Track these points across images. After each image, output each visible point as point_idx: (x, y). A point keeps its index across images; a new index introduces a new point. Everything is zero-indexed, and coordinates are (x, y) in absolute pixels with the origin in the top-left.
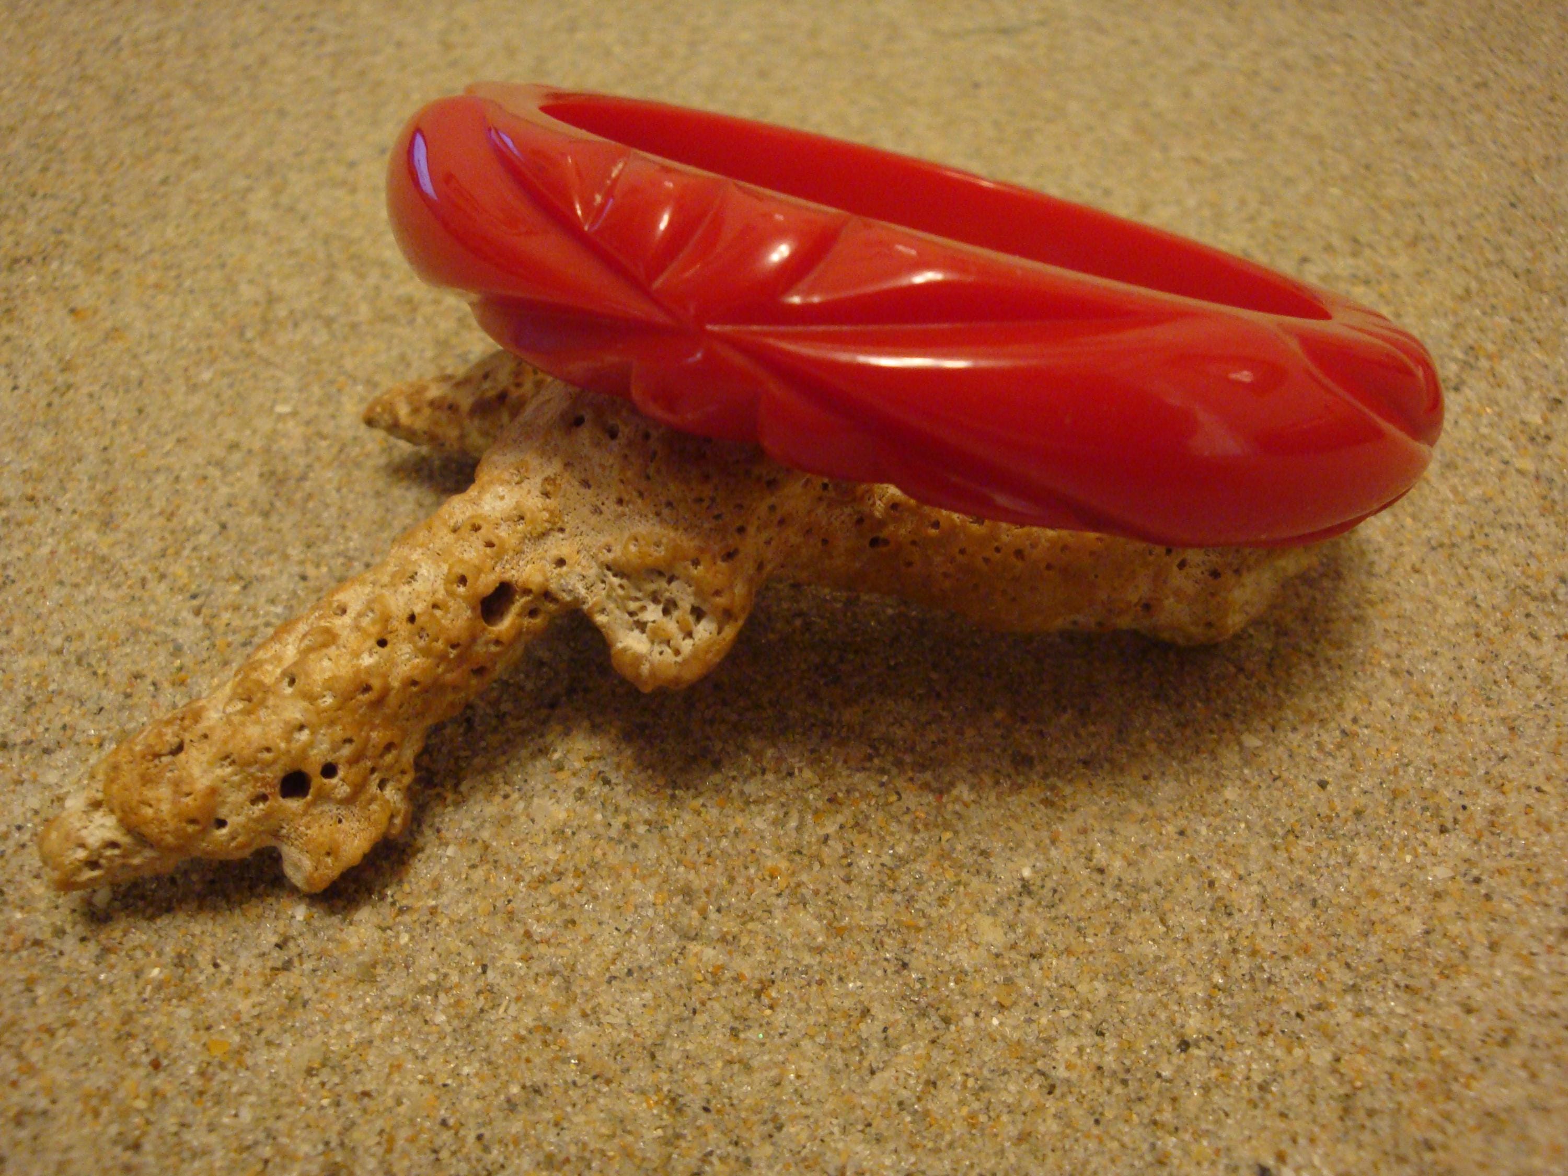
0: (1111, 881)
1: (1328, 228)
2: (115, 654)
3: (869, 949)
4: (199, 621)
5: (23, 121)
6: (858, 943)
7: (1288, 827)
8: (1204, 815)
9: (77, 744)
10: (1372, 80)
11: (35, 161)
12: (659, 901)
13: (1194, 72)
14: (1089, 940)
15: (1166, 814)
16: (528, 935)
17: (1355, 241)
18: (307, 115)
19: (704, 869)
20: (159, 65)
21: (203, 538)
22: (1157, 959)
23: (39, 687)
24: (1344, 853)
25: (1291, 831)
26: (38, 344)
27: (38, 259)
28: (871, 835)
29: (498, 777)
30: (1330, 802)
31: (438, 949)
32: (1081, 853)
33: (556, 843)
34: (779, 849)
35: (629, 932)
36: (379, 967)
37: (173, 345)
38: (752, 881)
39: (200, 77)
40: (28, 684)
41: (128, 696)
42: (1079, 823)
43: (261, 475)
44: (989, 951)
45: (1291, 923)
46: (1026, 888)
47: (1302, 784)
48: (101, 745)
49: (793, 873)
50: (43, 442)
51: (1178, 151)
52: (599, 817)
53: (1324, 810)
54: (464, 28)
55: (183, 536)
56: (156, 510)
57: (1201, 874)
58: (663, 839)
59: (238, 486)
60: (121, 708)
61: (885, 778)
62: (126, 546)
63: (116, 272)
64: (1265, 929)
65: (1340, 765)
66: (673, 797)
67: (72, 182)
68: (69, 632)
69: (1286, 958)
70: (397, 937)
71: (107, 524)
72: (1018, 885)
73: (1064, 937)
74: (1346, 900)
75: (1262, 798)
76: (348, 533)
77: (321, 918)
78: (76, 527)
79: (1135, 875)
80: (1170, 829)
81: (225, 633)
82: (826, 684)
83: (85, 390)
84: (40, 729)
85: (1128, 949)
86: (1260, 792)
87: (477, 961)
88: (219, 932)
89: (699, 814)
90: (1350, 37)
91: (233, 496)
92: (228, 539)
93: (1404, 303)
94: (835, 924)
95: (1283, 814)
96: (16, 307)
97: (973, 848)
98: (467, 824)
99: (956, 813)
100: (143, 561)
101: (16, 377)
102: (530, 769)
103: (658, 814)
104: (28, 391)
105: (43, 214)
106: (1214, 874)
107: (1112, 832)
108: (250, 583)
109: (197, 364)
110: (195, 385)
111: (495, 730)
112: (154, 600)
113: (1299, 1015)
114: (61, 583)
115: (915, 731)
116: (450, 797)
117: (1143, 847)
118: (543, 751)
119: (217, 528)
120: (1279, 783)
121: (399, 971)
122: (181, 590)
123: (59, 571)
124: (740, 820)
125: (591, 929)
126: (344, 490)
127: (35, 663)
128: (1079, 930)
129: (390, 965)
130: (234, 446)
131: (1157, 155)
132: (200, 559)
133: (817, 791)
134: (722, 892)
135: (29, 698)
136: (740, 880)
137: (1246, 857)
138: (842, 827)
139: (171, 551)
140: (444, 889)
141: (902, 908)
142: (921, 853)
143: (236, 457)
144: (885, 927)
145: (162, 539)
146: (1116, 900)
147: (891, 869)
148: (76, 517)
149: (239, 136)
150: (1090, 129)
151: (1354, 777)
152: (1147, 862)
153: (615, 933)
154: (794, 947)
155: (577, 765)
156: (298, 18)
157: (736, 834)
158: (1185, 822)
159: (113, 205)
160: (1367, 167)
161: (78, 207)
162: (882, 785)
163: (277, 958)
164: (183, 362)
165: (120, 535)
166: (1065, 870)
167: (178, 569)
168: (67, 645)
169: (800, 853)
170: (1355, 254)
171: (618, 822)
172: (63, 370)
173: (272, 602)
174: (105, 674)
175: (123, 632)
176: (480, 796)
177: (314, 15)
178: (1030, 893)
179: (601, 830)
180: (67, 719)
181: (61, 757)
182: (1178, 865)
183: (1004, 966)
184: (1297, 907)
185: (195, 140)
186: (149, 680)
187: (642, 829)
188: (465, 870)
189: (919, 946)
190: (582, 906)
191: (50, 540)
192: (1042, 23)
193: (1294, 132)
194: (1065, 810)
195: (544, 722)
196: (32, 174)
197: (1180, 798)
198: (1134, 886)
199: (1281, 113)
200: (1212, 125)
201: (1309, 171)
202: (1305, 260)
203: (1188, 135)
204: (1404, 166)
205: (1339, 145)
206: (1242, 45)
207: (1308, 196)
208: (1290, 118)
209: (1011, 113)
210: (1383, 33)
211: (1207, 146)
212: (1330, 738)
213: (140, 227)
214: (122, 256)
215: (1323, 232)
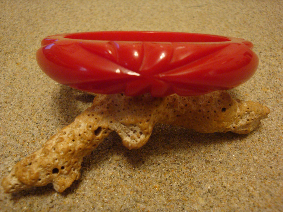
0: (227, 190)
1: (265, 46)
2: (20, 136)
3: (176, 205)
4: (38, 129)
5: (10, 26)
6: (173, 204)
7: (264, 177)
8: (246, 174)
9: (12, 156)
10: (272, 15)
11: (12, 33)
12: (131, 194)
13: (236, 14)
14: (223, 203)
15: (238, 174)
16: (103, 201)
17: (271, 48)
18: (64, 24)
19: (141, 186)
20: (36, 14)
21: (39, 111)
22: (238, 208)
23: (5, 143)
24: (277, 184)
25: (265, 178)
26: (10, 70)
27: (11, 53)
28: (176, 179)
29: (98, 164)
30: (273, 171)
31: (85, 204)
32: (220, 183)
33: (110, 180)
34: (157, 182)
35: (125, 200)
36: (72, 207)
37: (35, 70)
38: (151, 189)
39: (44, 17)
40: (3, 142)
41: (23, 145)
42: (220, 176)
43: (51, 98)
44: (201, 206)
45: (266, 200)
46: (209, 191)
47: (267, 167)
48: (17, 156)
49: (159, 187)
50: (9, 90)
51: (234, 30)
52: (119, 174)
53: (272, 173)
54: (94, 7)
55: (35, 110)
56: (30, 105)
57: (246, 188)
58: (132, 179)
59: (47, 100)
60: (21, 148)
61: (179, 166)
62: (24, 113)
63: (25, 55)
64: (261, 201)
65: (274, 163)
66: (134, 169)
67: (18, 37)
68: (12, 131)
69: (266, 208)
70: (76, 200)
71: (21, 108)
72: (207, 190)
73: (217, 203)
74: (278, 195)
75: (258, 170)
76: (68, 110)
77: (60, 196)
78: (15, 108)
79: (232, 188)
80: (239, 177)
81: (43, 132)
82: (166, 144)
83: (18, 79)
84: (5, 152)
85: (231, 206)
86: (258, 169)
87: (93, 207)
88: (39, 198)
89: (140, 173)
90: (267, 7)
91: (46, 102)
92: (44, 111)
93: (281, 61)
94: (169, 199)
95: (263, 174)
96: (6, 62)
97: (198, 182)
98: (91, 175)
99: (194, 174)
100: (27, 116)
101: (5, 77)
102: (104, 163)
103: (131, 173)
104: (7, 80)
105: (12, 44)
106: (249, 188)
107: (227, 178)
108: (48, 121)
109: (40, 74)
110: (39, 79)
111: (97, 154)
112: (29, 124)
114: (11, 120)
115: (185, 155)
116: (88, 169)
117: (234, 182)
118: (107, 159)
119: (42, 109)
120: (262, 167)
121: (76, 209)
122: (34, 122)
123: (11, 118)
124: (148, 175)
125: (117, 200)
126: (68, 101)
127: (4, 138)
128: (221, 201)
129: (74, 207)
130: (46, 91)
131: (230, 31)
132: (38, 115)
133: (164, 168)
134: (145, 191)
135: (3, 145)
136: (148, 189)
137: (256, 184)
138: (170, 177)
139: (33, 114)
140: (86, 190)
141: (183, 196)
142: (186, 183)
143: (47, 94)
144: (179, 200)
145: (31, 111)
146: (228, 194)
147: (180, 186)
148: (14, 106)
149: (50, 28)
150: (217, 26)
151: (278, 166)
152: (235, 185)
153: (122, 201)
154: (160, 204)
155: (114, 162)
156: (63, 5)
157: (147, 178)
158: (242, 176)
159: (26, 42)
160: (272, 33)
161: (19, 42)
162: (178, 167)
163: (51, 205)
164: (37, 74)
165: (23, 110)
166: (217, 187)
167: (34, 118)
168: (11, 134)
169: (161, 182)
170: (271, 51)
171: (123, 175)
172: (14, 75)
173: (53, 125)
174: (18, 140)
175: (22, 131)
176: (94, 169)
177: (66, 4)
178: (210, 192)
179: (119, 177)
180: (10, 150)
181: (8, 158)
182: (241, 186)
183: (205, 209)
184: (267, 196)
185: (42, 29)
186: (27, 142)
187: (128, 177)
188: (90, 186)
189: (187, 205)
190: (115, 194)
191: (9, 111)
192: (206, 5)
193: (257, 26)
194: (217, 173)
195: (108, 152)
196: (11, 36)
197: (241, 170)
198: (232, 191)
199: (254, 22)
200: (240, 25)
201: (260, 34)
202: (261, 52)
203: (236, 27)
204: (279, 33)
205: (266, 29)
206: (245, 9)
207: (260, 39)
208: (256, 23)
209: (201, 23)
210: (273, 6)
211: (240, 29)
212: (272, 157)
213: (30, 46)
214: (27, 52)
215: (264, 46)
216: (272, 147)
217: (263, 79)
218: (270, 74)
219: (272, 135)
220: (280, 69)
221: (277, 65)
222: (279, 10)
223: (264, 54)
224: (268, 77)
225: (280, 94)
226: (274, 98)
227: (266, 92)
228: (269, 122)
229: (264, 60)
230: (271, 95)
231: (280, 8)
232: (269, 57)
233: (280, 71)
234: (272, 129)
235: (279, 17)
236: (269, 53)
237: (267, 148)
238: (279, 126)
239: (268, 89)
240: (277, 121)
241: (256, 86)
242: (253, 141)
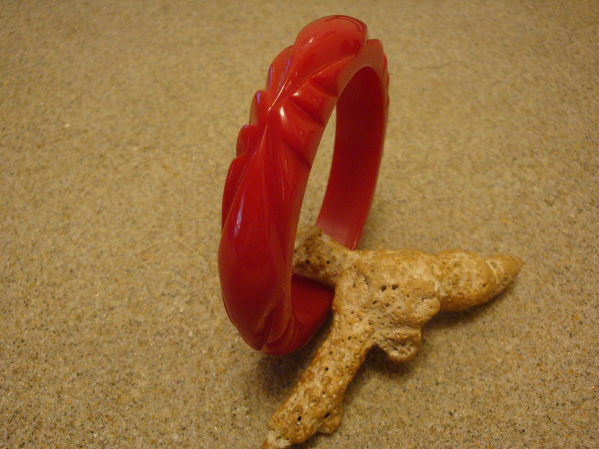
1: (525, 147)
4: (207, 263)
13: (494, 84)
17: (533, 152)
18: (223, 97)
21: (206, 240)
26: (156, 177)
50: (162, 208)
51: (483, 117)
55: (201, 239)
71: (181, 234)
83: (170, 192)
91: (213, 228)
96: (148, 164)
113: (466, 379)
130: (211, 213)
131: (477, 119)
143: (213, 216)
148: (172, 232)
161: (161, 130)
163: (232, 350)
167: (200, 248)
170: (531, 157)
181: (177, 298)
192: (448, 64)
193: (522, 108)
199: (519, 101)
201: (524, 124)
202: (515, 159)
203: (488, 110)
205: (536, 114)
211: (493, 114)
215: (523, 148)
220: (536, 188)
221: (533, 181)
223: (520, 163)
232: (525, 168)
236: (527, 161)
239: (508, 219)
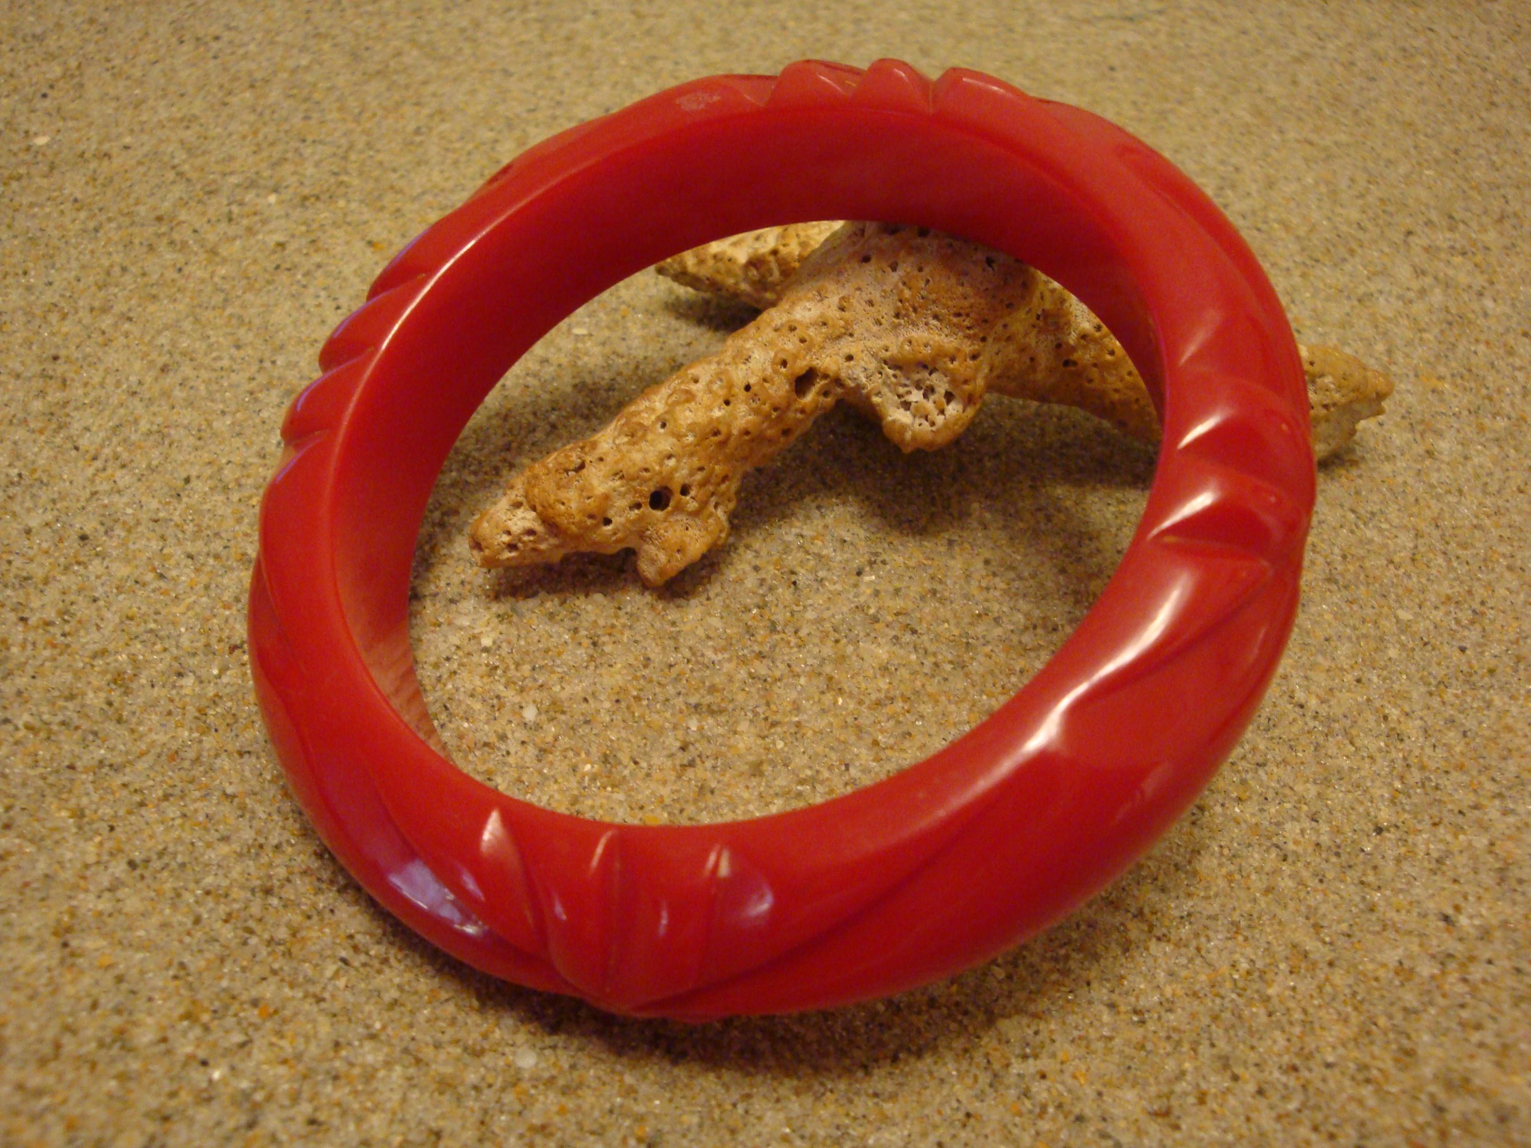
0: (1309, 713)
1: (1427, 206)
5: (275, 73)
8: (1374, 668)
10: (1453, 71)
13: (1297, 60)
14: (1300, 755)
15: (1345, 667)
16: (876, 743)
17: (1451, 217)
24: (1483, 699)
25: (1441, 683)
30: (1469, 662)
47: (1446, 649)
51: (1291, 135)
53: (1465, 668)
57: (1377, 711)
58: (966, 675)
63: (399, 212)
64: (1429, 751)
65: (1474, 635)
67: (335, 129)
69: (1447, 772)
73: (1279, 752)
74: (1487, 733)
75: (1416, 657)
79: (1328, 710)
85: (1329, 762)
86: (1415, 653)
90: (1431, 30)
95: (1434, 670)
105: (317, 157)
106: (1386, 711)
117: (1330, 690)
120: (1429, 647)
121: (781, 768)
128: (1291, 747)
131: (1276, 137)
137: (1409, 699)
146: (1315, 727)
149: (473, 92)
150: (1216, 111)
151: (1485, 645)
152: (1335, 701)
158: (1360, 673)
160: (1456, 152)
161: (347, 152)
170: (1451, 229)
171: (929, 661)
179: (916, 667)
182: (1358, 704)
184: (1452, 736)
185: (434, 95)
192: (1160, 12)
193: (1389, 118)
196: (297, 121)
197: (1355, 656)
198: (1328, 717)
199: (1377, 101)
200: (1319, 110)
201: (1406, 154)
202: (1409, 233)
203: (1300, 119)
204: (1488, 151)
205: (1429, 131)
206: (1337, 37)
207: (1407, 176)
208: (1386, 105)
209: (1146, 95)
210: (1461, 28)
211: (1316, 130)
212: (1465, 616)
213: (408, 171)
214: (399, 197)
215: (1423, 208)
216: (1462, 582)
217: (1421, 339)
218: (1450, 324)
219: (1464, 546)
220: (1489, 303)
221: (1476, 288)
222: (1484, 49)
223: (1425, 242)
224: (1442, 332)
225: (1490, 398)
226: (1465, 413)
227: (1433, 391)
228: (1452, 499)
229: (1426, 266)
230: (1455, 402)
231: (1490, 39)
232: (1443, 255)
233: (1490, 312)
234: (1460, 523)
235: (1487, 82)
236: (1442, 238)
237: (1445, 588)
238: (1488, 516)
239: (1441, 378)
240: (1480, 495)
241: (1394, 368)
242: (1392, 562)
